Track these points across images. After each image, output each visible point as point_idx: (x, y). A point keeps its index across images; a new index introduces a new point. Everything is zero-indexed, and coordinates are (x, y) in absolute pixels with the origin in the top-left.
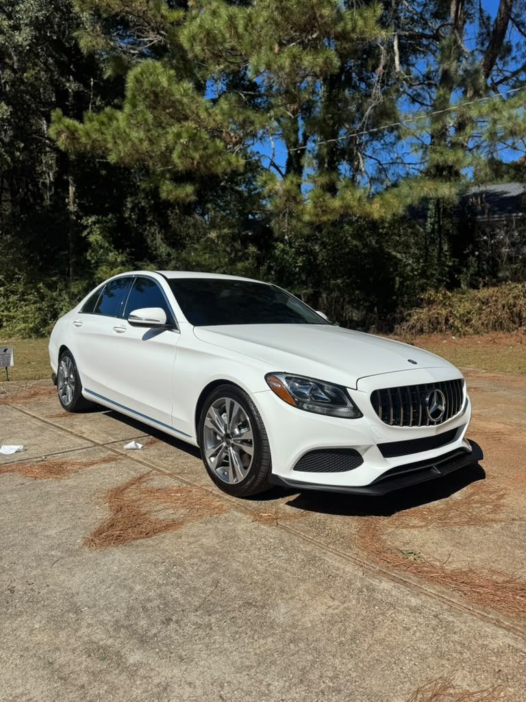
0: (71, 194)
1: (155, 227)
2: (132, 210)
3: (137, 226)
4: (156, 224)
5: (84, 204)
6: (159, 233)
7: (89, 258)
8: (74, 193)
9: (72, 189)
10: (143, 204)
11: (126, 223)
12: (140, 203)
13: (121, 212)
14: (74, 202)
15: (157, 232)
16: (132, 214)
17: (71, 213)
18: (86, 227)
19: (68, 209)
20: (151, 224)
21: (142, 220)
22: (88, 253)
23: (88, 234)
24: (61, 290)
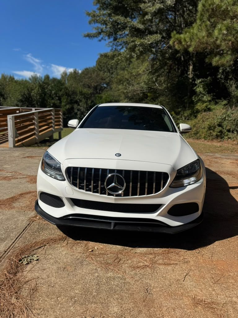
0: (191, 70)
1: (233, 81)
2: (223, 73)
3: (224, 82)
4: (234, 79)
5: (197, 74)
6: (234, 84)
7: (193, 99)
8: (192, 69)
9: (191, 67)
10: (228, 70)
11: (218, 80)
12: (227, 69)
13: (216, 75)
14: (192, 73)
15: (234, 83)
16: (222, 76)
17: (190, 79)
18: (196, 85)
19: (189, 77)
20: (231, 79)
21: (226, 78)
22: (193, 97)
23: (197, 88)
24: (181, 115)
